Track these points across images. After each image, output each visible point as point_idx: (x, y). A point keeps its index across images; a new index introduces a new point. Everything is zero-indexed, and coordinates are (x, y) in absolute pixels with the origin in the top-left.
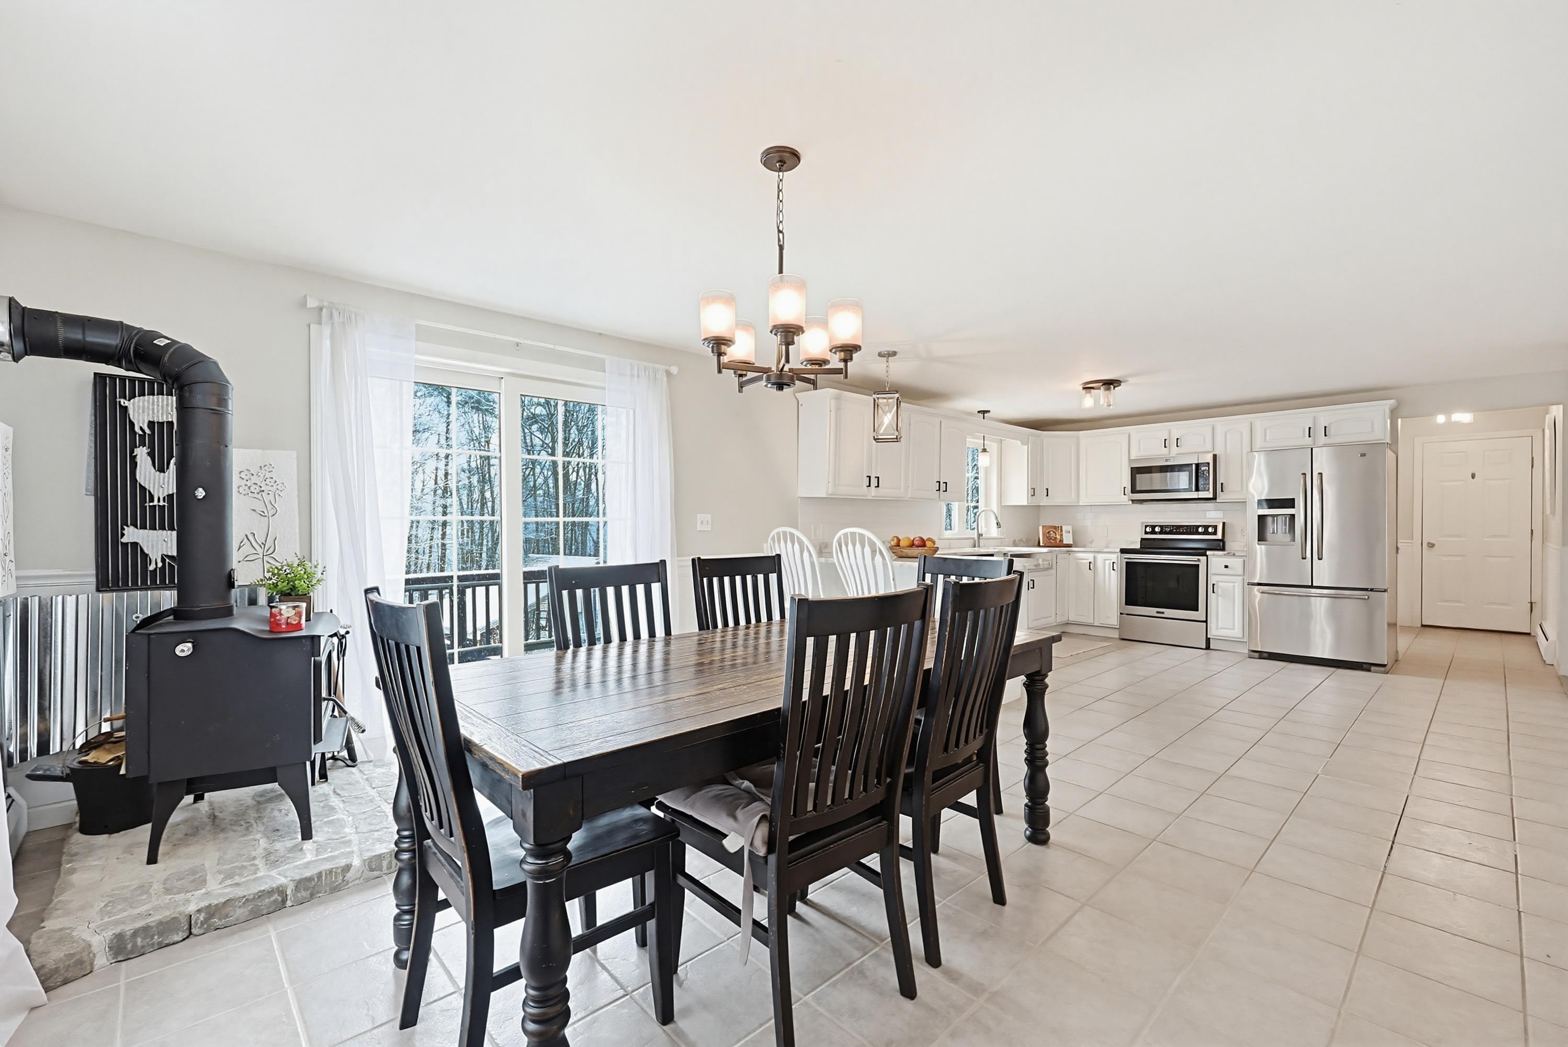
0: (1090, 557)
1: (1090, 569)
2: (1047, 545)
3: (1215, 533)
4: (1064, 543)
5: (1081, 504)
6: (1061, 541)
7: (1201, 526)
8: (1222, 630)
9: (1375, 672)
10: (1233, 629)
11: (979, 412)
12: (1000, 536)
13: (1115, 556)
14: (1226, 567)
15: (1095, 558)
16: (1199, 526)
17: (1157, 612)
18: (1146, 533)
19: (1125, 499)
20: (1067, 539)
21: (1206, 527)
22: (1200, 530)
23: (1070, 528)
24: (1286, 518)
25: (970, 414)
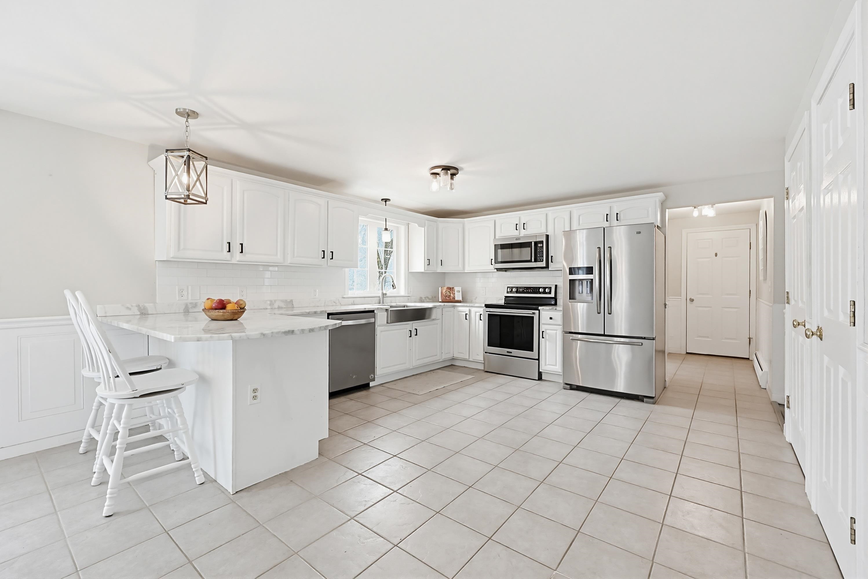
0: (466, 310)
1: (466, 319)
2: (444, 301)
3: (550, 293)
4: (456, 299)
5: (466, 272)
6: (454, 298)
7: (541, 287)
8: (549, 366)
9: (647, 402)
10: (556, 365)
11: (382, 200)
12: (407, 295)
13: (482, 309)
14: (551, 318)
15: (470, 311)
16: (540, 288)
17: (508, 352)
18: (508, 292)
19: (492, 268)
20: (458, 297)
21: (545, 288)
22: (541, 290)
23: (459, 289)
24: (587, 282)
25: (376, 201)
